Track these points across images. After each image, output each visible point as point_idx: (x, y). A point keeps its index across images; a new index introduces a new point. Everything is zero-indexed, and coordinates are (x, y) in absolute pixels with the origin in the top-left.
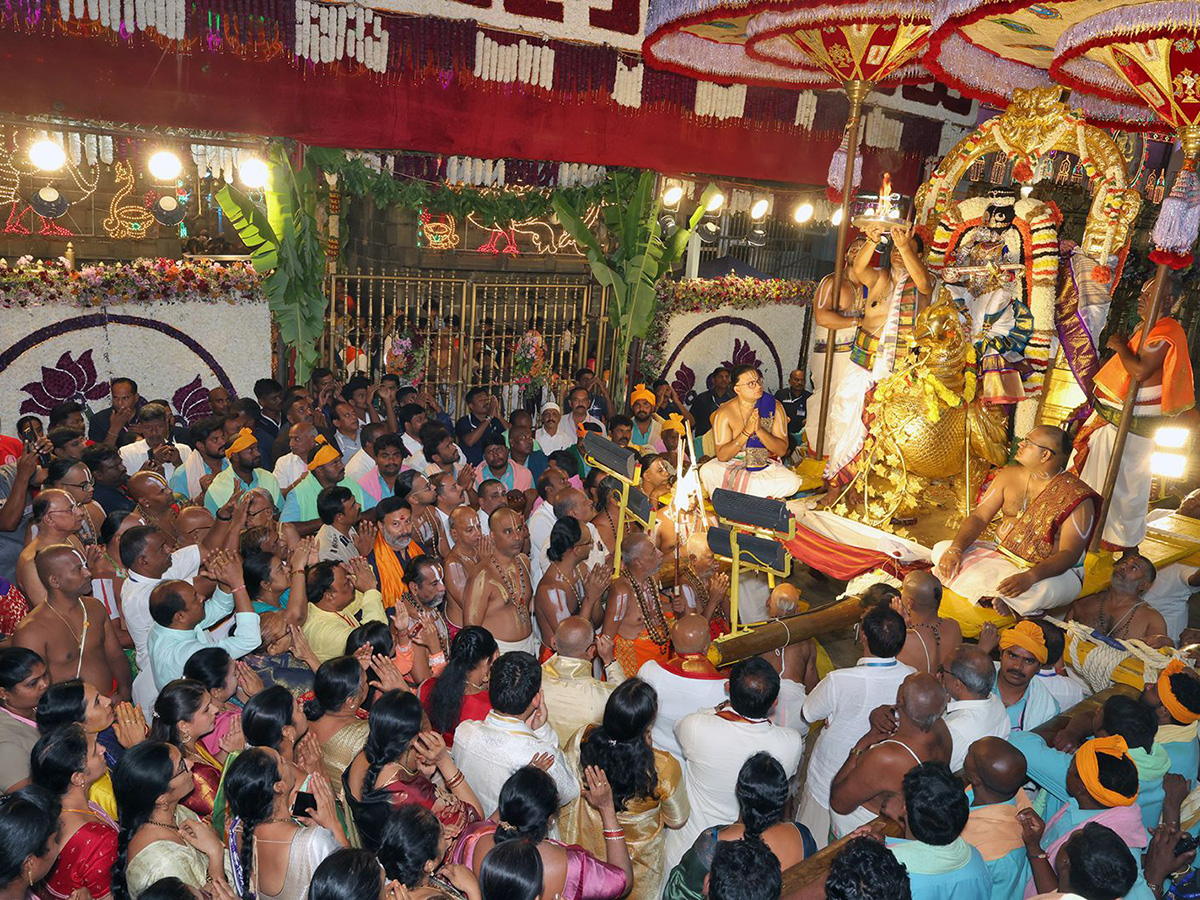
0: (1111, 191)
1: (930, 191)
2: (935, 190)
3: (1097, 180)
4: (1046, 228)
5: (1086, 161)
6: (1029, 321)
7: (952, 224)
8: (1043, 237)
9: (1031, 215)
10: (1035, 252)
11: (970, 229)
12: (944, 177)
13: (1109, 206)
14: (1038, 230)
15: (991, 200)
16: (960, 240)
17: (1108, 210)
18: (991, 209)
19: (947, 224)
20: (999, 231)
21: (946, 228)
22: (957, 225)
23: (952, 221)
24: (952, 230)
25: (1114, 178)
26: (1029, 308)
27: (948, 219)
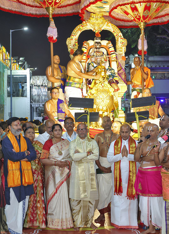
0: (121, 38)
1: (72, 40)
2: (74, 39)
3: (117, 36)
4: (112, 47)
5: (114, 31)
6: (113, 71)
7: (87, 47)
8: (112, 49)
9: (108, 44)
10: (111, 53)
11: (91, 48)
12: (75, 36)
13: (122, 42)
14: (111, 47)
15: (96, 41)
16: (89, 51)
17: (122, 43)
18: (96, 43)
19: (86, 47)
20: (99, 48)
21: (86, 48)
22: (88, 47)
23: (87, 46)
24: (87, 49)
25: (121, 36)
26: (111, 68)
27: (86, 46)
